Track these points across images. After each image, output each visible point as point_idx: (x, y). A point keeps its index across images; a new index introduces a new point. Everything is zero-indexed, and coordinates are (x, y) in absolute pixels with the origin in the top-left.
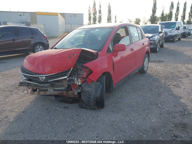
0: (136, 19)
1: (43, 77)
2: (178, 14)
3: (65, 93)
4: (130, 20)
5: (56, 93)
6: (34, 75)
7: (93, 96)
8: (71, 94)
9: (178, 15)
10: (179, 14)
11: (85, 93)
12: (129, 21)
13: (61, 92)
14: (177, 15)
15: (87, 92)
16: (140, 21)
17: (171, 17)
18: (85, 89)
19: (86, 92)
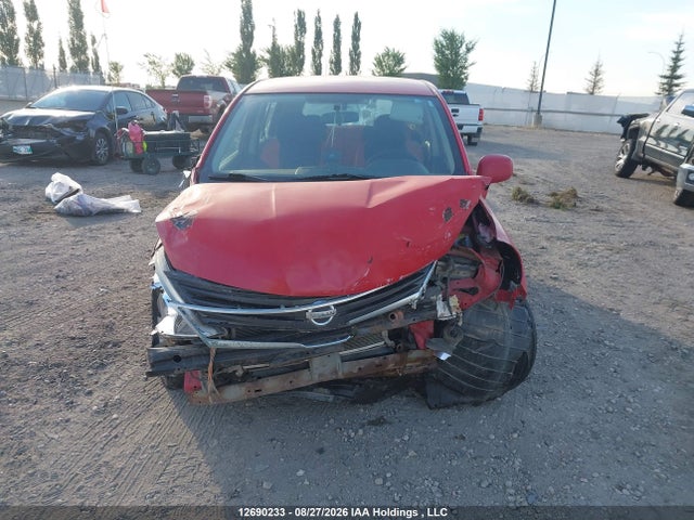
0: (178, 57)
1: (328, 308)
2: (320, 51)
3: (391, 362)
4: (152, 59)
5: (352, 368)
6: (279, 307)
7: (507, 353)
8: (418, 359)
9: (320, 55)
10: (323, 52)
11: (479, 346)
12: (150, 63)
13: (376, 361)
14: (317, 56)
15: (487, 342)
16: (193, 64)
17: (302, 63)
18: (479, 331)
19: (480, 343)
